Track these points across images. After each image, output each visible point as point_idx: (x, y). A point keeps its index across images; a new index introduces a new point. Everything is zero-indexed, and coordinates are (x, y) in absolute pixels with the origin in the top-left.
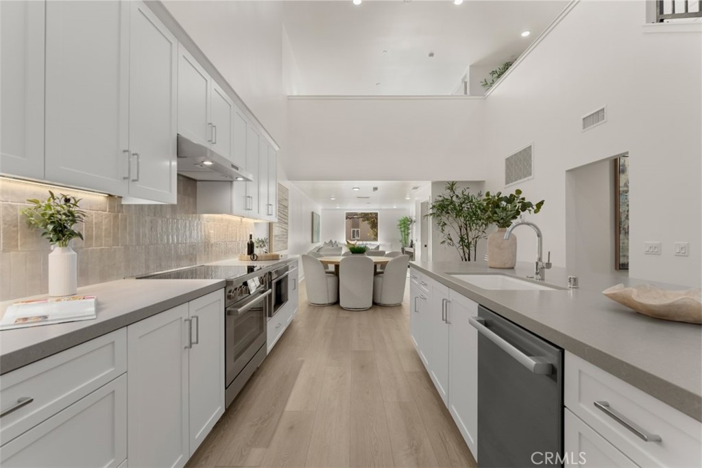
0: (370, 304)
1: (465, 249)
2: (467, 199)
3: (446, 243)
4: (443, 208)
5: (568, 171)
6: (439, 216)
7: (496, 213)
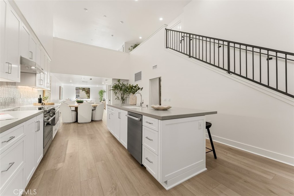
0: (90, 121)
1: (123, 101)
2: (124, 85)
3: (117, 99)
4: (116, 88)
5: (150, 80)
6: (114, 90)
7: (132, 90)
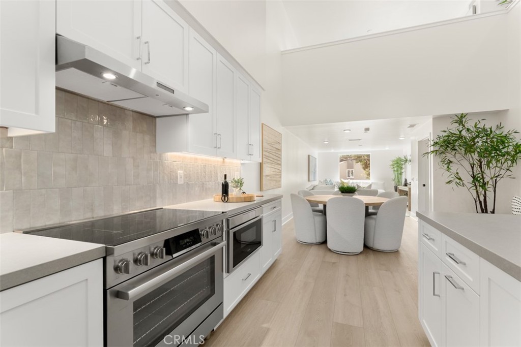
0: (360, 248)
1: (480, 189)
2: (483, 132)
3: (454, 183)
4: (448, 144)
6: (442, 153)
